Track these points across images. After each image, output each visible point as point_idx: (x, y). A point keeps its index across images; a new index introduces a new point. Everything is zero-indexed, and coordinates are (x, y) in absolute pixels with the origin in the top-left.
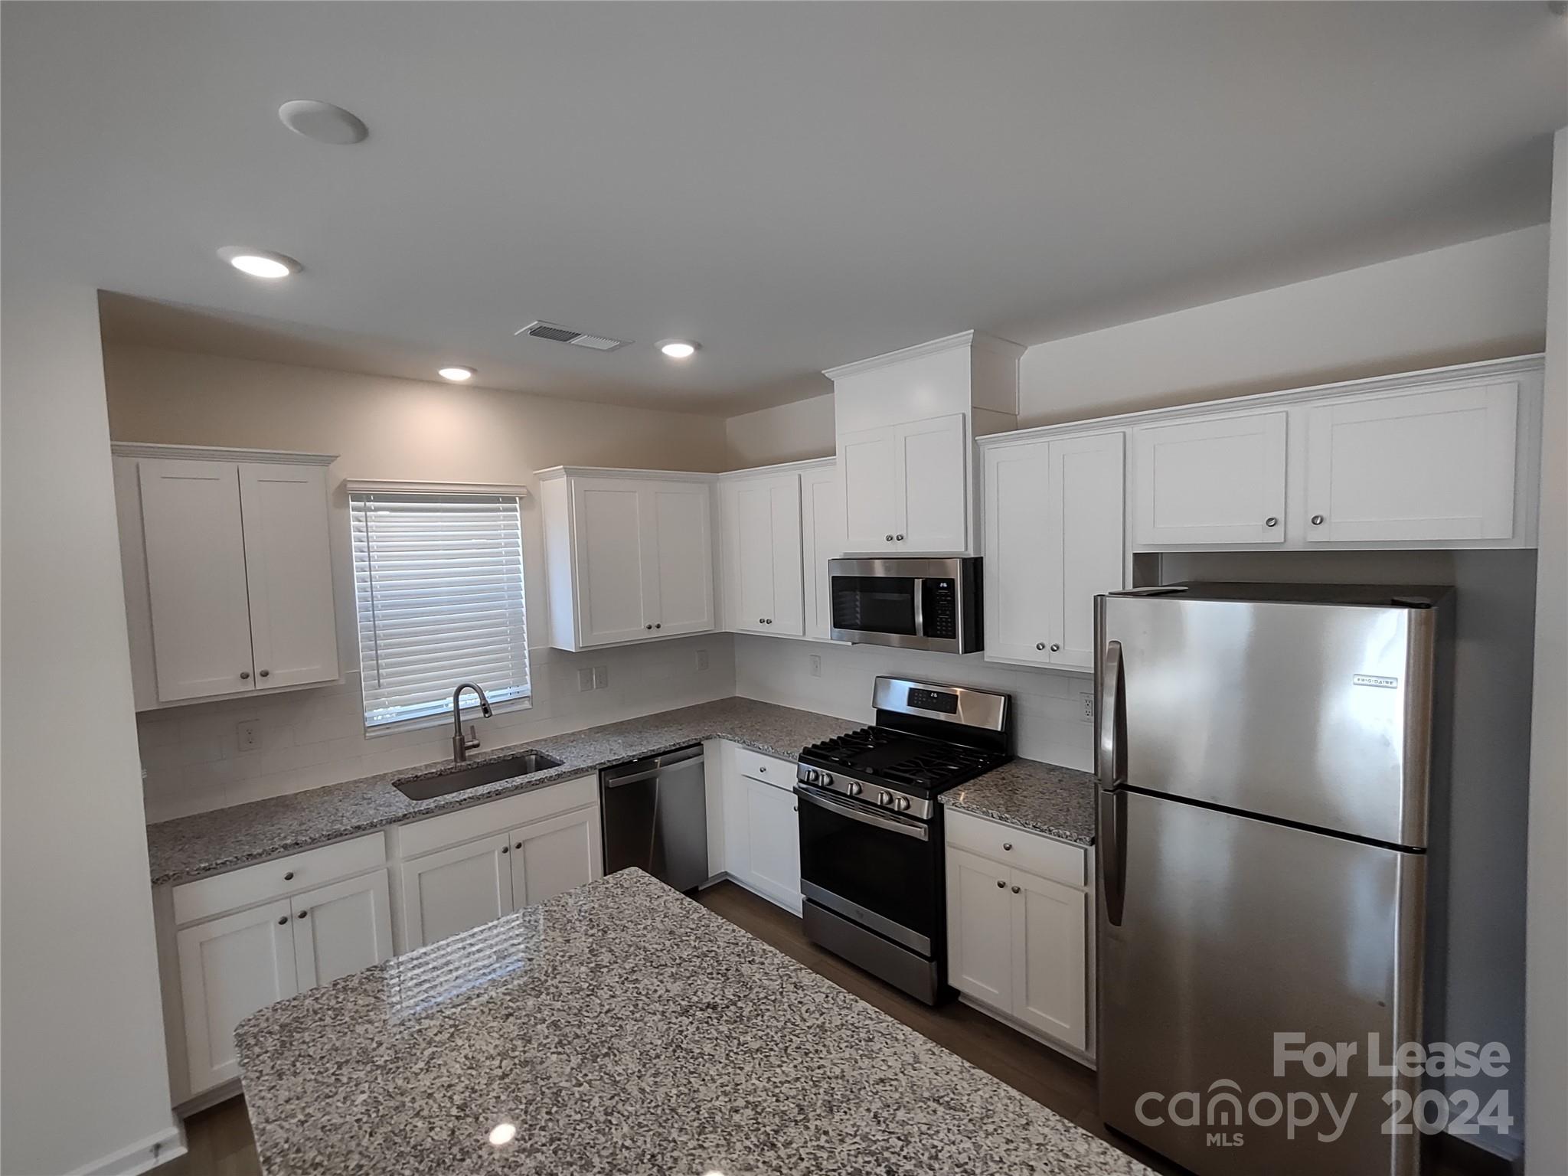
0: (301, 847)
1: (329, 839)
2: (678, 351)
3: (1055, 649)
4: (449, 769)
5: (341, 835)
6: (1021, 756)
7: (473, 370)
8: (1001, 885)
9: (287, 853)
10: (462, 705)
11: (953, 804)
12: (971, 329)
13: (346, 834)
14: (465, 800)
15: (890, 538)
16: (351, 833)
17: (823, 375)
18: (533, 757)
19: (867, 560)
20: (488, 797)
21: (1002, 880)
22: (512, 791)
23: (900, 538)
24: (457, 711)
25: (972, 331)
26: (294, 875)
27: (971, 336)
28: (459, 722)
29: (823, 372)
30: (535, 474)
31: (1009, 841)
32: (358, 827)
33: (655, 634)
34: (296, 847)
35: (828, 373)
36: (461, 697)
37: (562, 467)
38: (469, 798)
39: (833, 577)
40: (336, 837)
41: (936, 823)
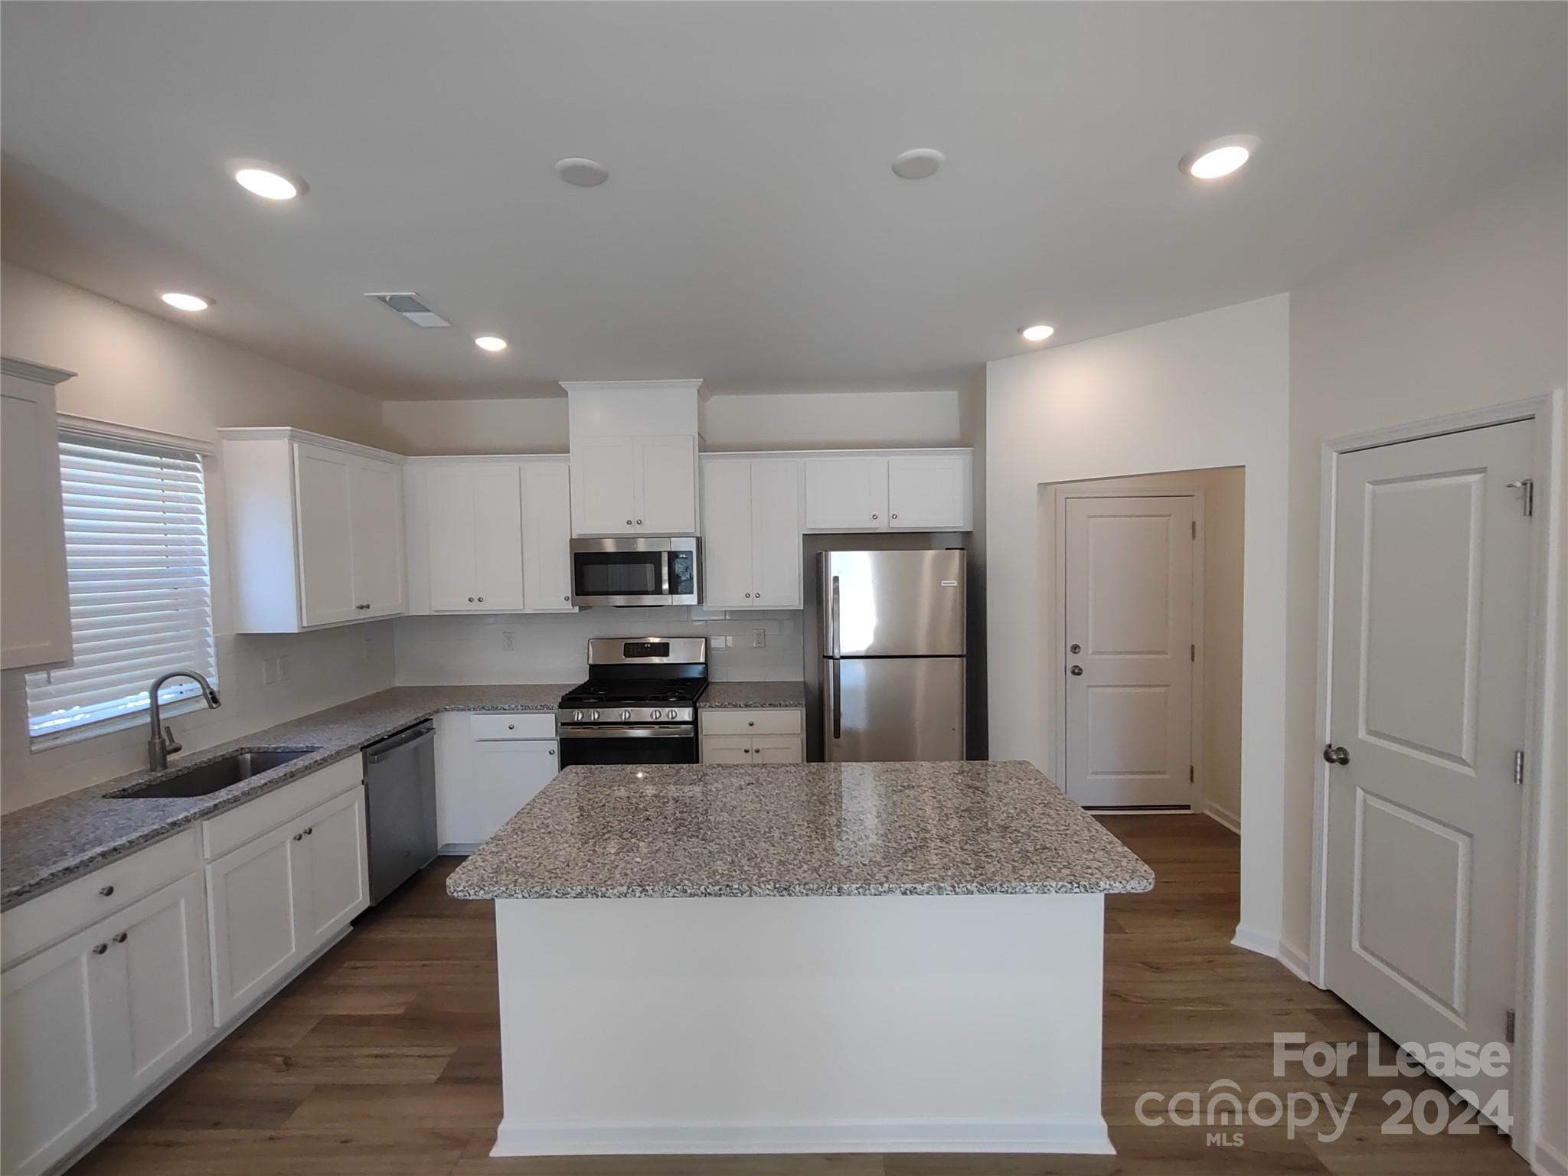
0: (120, 853)
1: (146, 841)
2: (492, 344)
3: (758, 596)
4: (159, 777)
5: (158, 834)
6: (713, 681)
7: (212, 302)
8: (747, 751)
9: (106, 861)
10: (161, 702)
11: (709, 706)
12: (700, 378)
13: (163, 833)
14: (266, 784)
15: (629, 522)
16: (168, 831)
17: (560, 385)
18: (248, 756)
19: (598, 539)
20: (285, 780)
21: (746, 748)
22: (303, 772)
23: (639, 523)
24: (155, 708)
25: (702, 380)
26: (115, 889)
27: (700, 383)
28: (158, 720)
29: (560, 383)
30: (219, 431)
31: (751, 720)
32: (174, 824)
33: (365, 615)
34: (115, 853)
35: (564, 384)
36: (160, 692)
37: (289, 428)
38: (270, 782)
39: (575, 554)
40: (153, 837)
41: (695, 722)
